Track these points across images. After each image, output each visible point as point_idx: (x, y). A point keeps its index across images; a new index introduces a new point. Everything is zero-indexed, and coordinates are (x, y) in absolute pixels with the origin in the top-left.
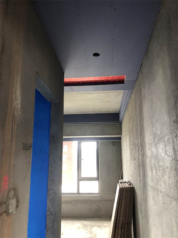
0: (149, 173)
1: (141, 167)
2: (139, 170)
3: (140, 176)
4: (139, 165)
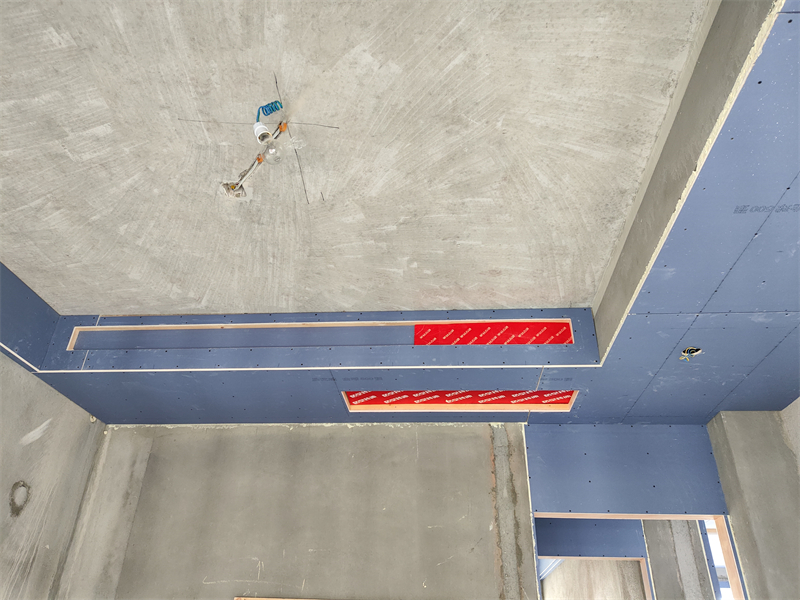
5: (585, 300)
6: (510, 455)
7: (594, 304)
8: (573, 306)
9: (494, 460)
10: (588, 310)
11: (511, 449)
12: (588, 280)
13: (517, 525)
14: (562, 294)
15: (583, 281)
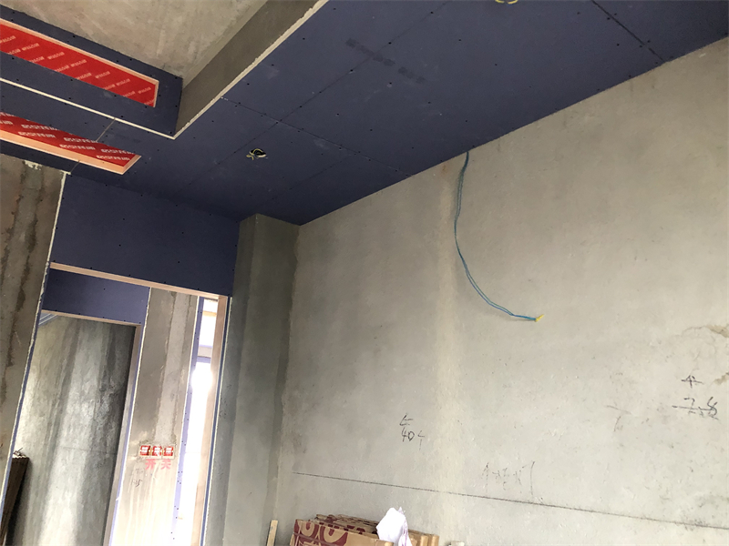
0: (64, 433)
1: (52, 427)
2: (48, 430)
3: (47, 438)
4: (49, 424)
5: (180, 68)
6: (39, 200)
7: (187, 76)
8: (165, 70)
9: (18, 201)
10: (179, 80)
11: (44, 195)
12: (192, 49)
13: (27, 270)
14: (159, 52)
15: (186, 47)
